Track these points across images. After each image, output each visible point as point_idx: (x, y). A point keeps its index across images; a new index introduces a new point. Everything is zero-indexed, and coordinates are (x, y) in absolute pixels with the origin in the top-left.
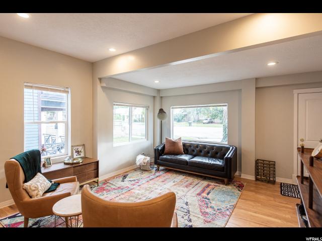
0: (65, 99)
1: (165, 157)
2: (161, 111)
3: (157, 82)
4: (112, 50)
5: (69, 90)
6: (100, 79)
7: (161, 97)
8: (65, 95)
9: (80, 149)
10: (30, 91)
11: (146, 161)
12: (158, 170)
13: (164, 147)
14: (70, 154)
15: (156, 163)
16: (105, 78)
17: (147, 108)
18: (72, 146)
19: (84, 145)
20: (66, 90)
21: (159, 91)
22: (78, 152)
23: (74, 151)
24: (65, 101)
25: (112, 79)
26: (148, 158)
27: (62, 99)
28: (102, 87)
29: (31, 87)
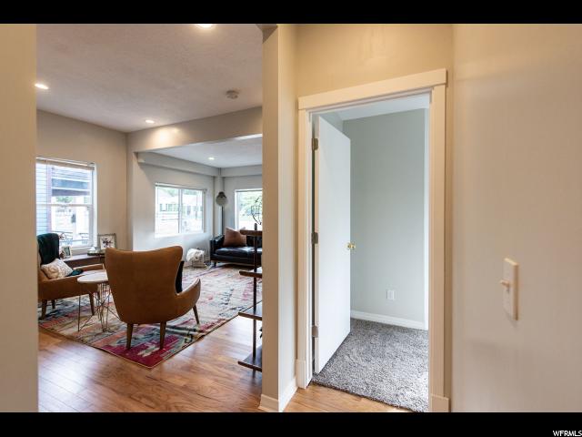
0: (89, 178)
1: (222, 249)
2: (222, 195)
3: (211, 159)
4: (150, 122)
5: (95, 166)
6: (137, 154)
7: (224, 178)
8: (89, 172)
9: (109, 239)
10: (44, 166)
11: (199, 255)
12: (215, 266)
13: (223, 238)
14: (96, 245)
15: (213, 258)
16: (143, 153)
17: (205, 191)
18: (99, 236)
19: (114, 235)
20: (91, 166)
21: (220, 170)
22: (106, 243)
23: (102, 242)
24: (89, 181)
25: (153, 154)
26: (202, 252)
27: (85, 178)
28: (140, 164)
29: (45, 162)
